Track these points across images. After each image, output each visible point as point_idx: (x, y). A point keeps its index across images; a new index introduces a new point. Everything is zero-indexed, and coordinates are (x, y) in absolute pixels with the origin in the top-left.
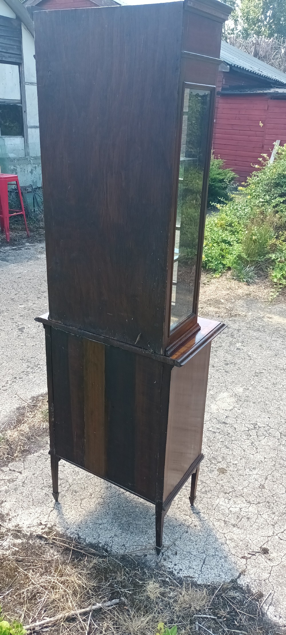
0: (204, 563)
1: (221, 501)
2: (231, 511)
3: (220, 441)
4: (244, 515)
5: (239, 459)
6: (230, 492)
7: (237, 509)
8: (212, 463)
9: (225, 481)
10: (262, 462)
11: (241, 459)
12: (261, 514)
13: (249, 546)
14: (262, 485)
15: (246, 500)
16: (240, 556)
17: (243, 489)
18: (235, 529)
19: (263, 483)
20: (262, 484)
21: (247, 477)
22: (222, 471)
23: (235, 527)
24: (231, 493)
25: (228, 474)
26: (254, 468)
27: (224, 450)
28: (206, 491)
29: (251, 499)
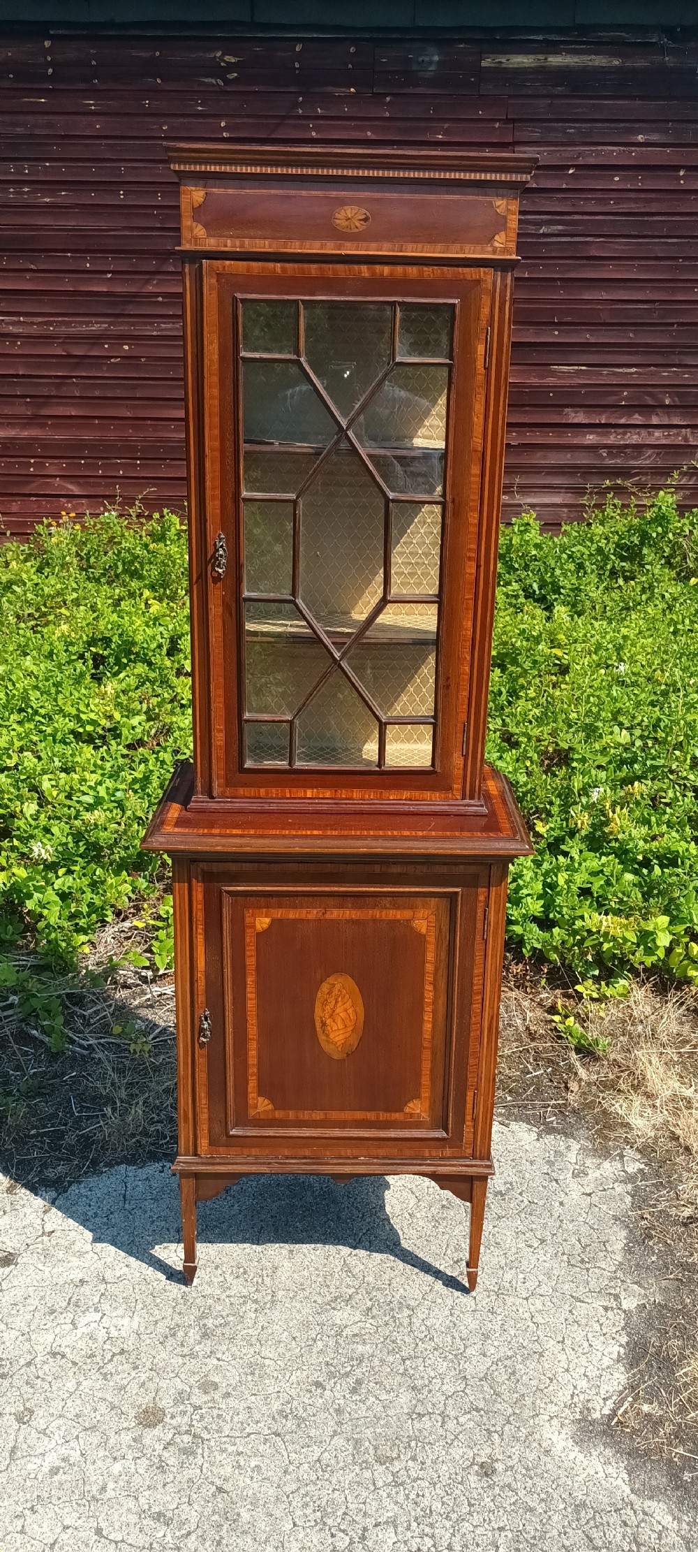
0: (124, 1197)
1: (126, 1325)
2: (96, 1310)
3: (193, 1537)
4: (64, 1315)
5: (111, 1486)
6: (111, 1360)
7: (81, 1321)
8: (188, 1432)
9: (133, 1388)
10: (32, 1509)
11: (103, 1489)
12: (21, 1338)
13: (42, 1258)
14: (24, 1423)
15: (63, 1356)
16: (57, 1234)
17: (79, 1384)
18: (80, 1276)
19: (22, 1432)
20: (25, 1426)
21: (73, 1430)
22: (150, 1417)
23: (80, 1281)
24: (108, 1357)
25: (132, 1413)
26: (54, 1471)
27: (166, 1500)
28: (174, 1335)
29: (51, 1367)
